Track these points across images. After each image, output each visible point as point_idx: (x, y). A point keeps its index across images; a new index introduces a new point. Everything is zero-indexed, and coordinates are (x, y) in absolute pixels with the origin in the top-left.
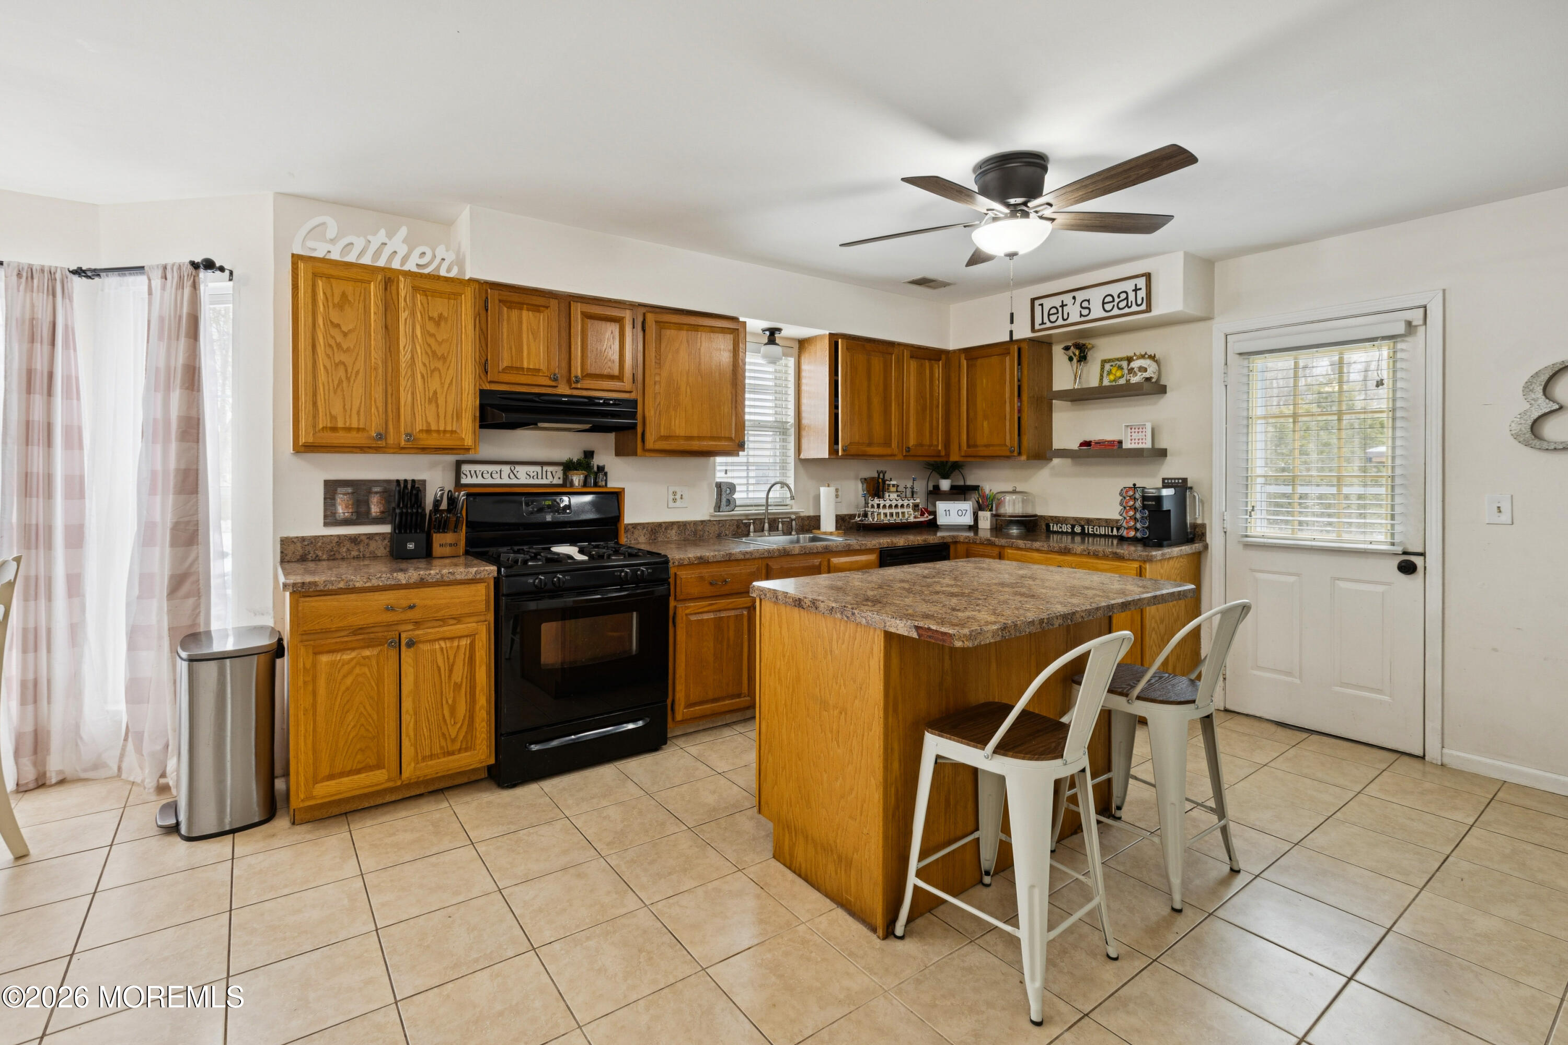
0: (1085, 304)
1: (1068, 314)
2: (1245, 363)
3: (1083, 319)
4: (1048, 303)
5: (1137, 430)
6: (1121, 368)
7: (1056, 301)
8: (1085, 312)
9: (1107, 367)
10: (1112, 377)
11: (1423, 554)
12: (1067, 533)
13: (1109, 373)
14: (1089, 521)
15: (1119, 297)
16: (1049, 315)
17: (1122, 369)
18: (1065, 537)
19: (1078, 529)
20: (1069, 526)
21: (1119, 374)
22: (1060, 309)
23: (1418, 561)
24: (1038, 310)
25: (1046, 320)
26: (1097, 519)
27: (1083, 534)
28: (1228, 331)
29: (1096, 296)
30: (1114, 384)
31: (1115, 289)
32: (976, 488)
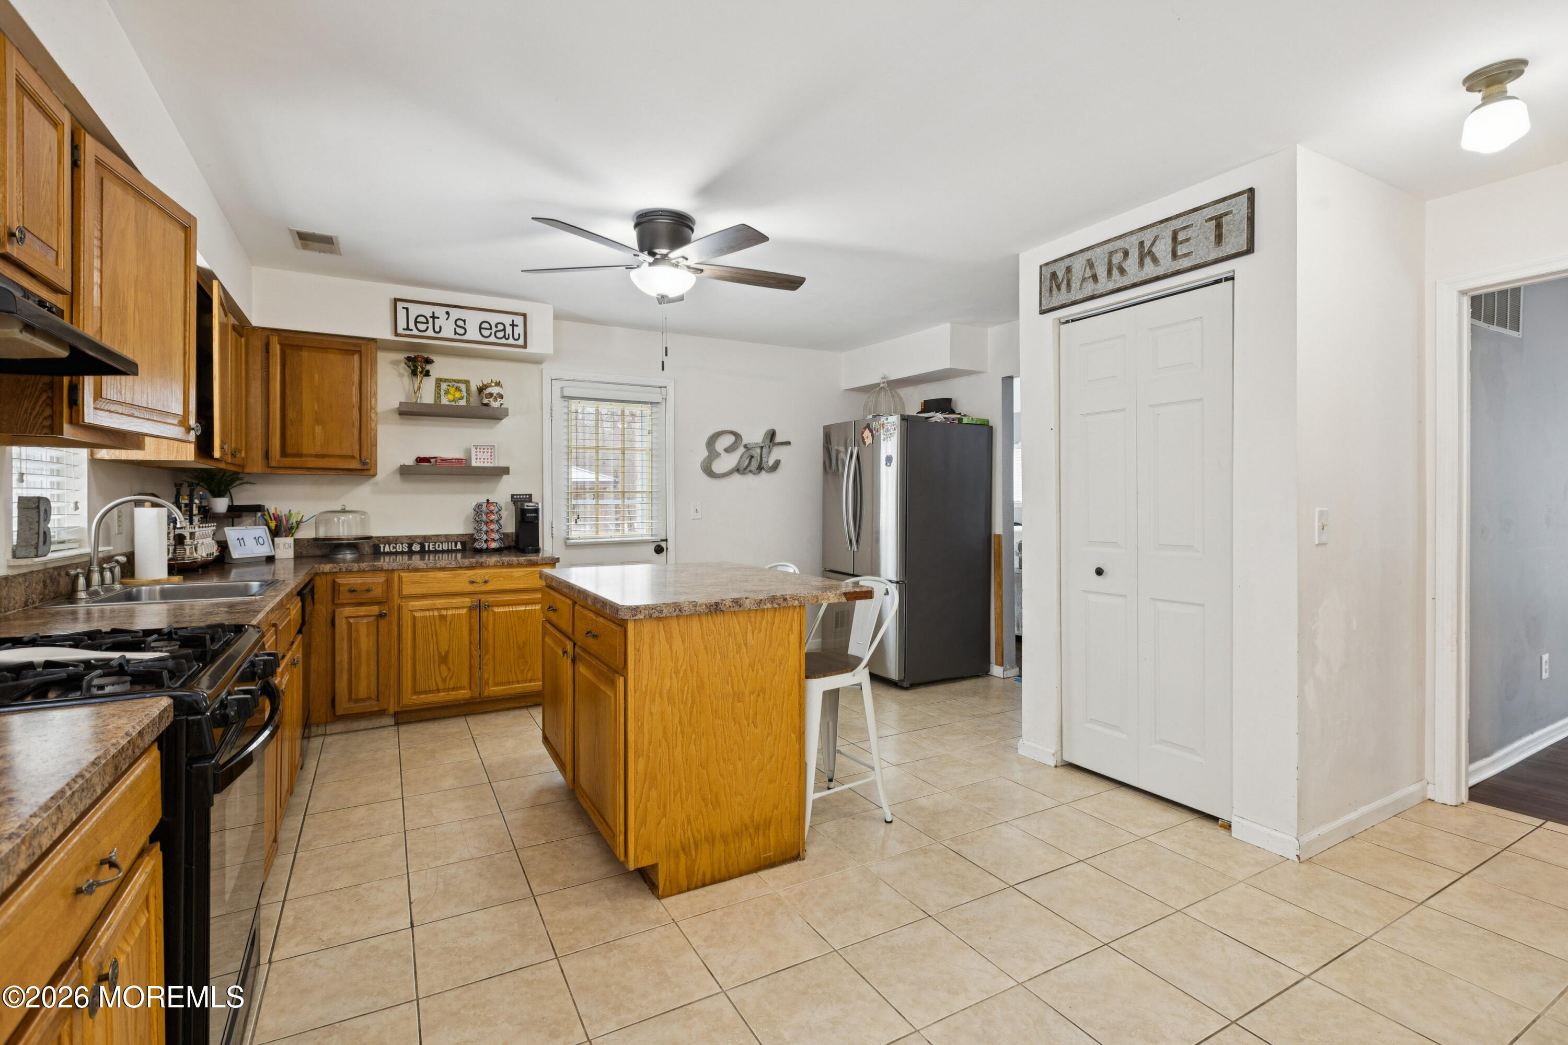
0: (460, 323)
1: (440, 327)
2: (566, 404)
3: (457, 337)
4: (415, 310)
5: (482, 450)
6: (458, 389)
7: (427, 311)
8: (461, 331)
9: (444, 386)
10: (451, 397)
11: (666, 540)
12: (403, 553)
13: (447, 392)
14: (426, 538)
15: (496, 326)
16: (416, 322)
17: (461, 391)
18: (399, 558)
19: (416, 548)
20: (405, 546)
21: (457, 395)
22: (431, 320)
23: (663, 544)
24: (401, 314)
25: (412, 326)
26: (435, 535)
27: (423, 552)
28: (554, 376)
29: (473, 320)
30: (453, 404)
31: (494, 318)
32: (258, 508)
